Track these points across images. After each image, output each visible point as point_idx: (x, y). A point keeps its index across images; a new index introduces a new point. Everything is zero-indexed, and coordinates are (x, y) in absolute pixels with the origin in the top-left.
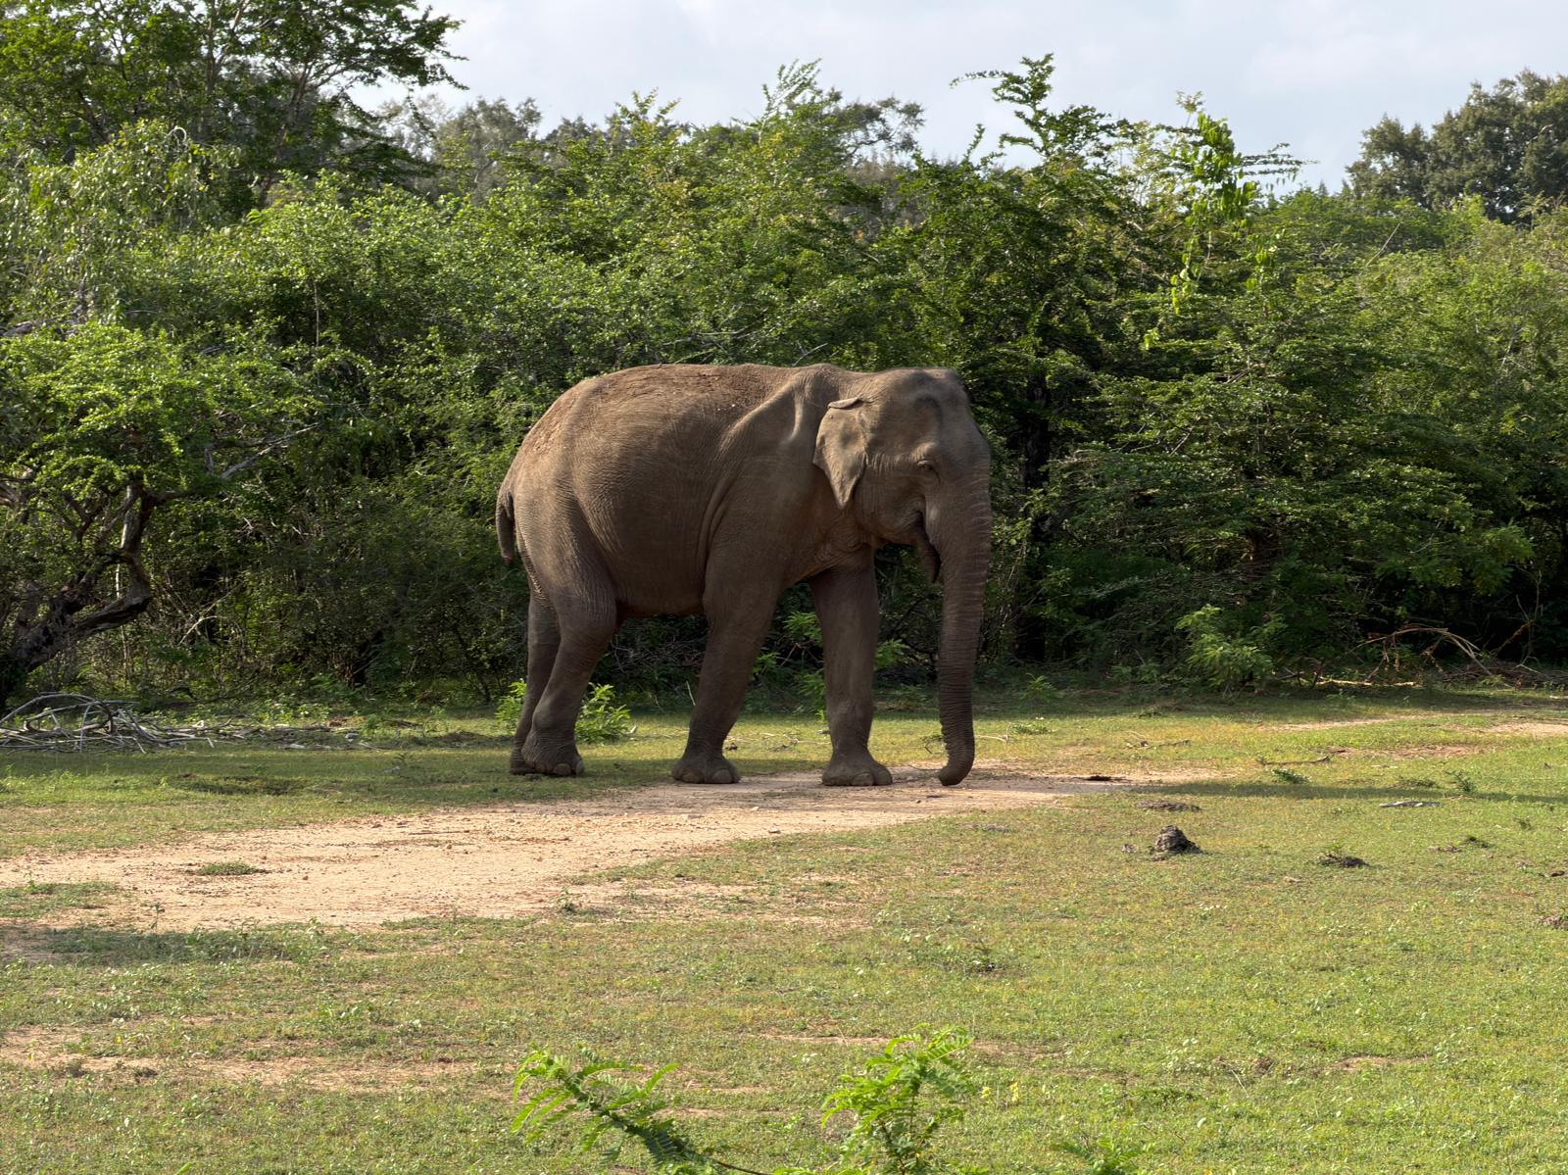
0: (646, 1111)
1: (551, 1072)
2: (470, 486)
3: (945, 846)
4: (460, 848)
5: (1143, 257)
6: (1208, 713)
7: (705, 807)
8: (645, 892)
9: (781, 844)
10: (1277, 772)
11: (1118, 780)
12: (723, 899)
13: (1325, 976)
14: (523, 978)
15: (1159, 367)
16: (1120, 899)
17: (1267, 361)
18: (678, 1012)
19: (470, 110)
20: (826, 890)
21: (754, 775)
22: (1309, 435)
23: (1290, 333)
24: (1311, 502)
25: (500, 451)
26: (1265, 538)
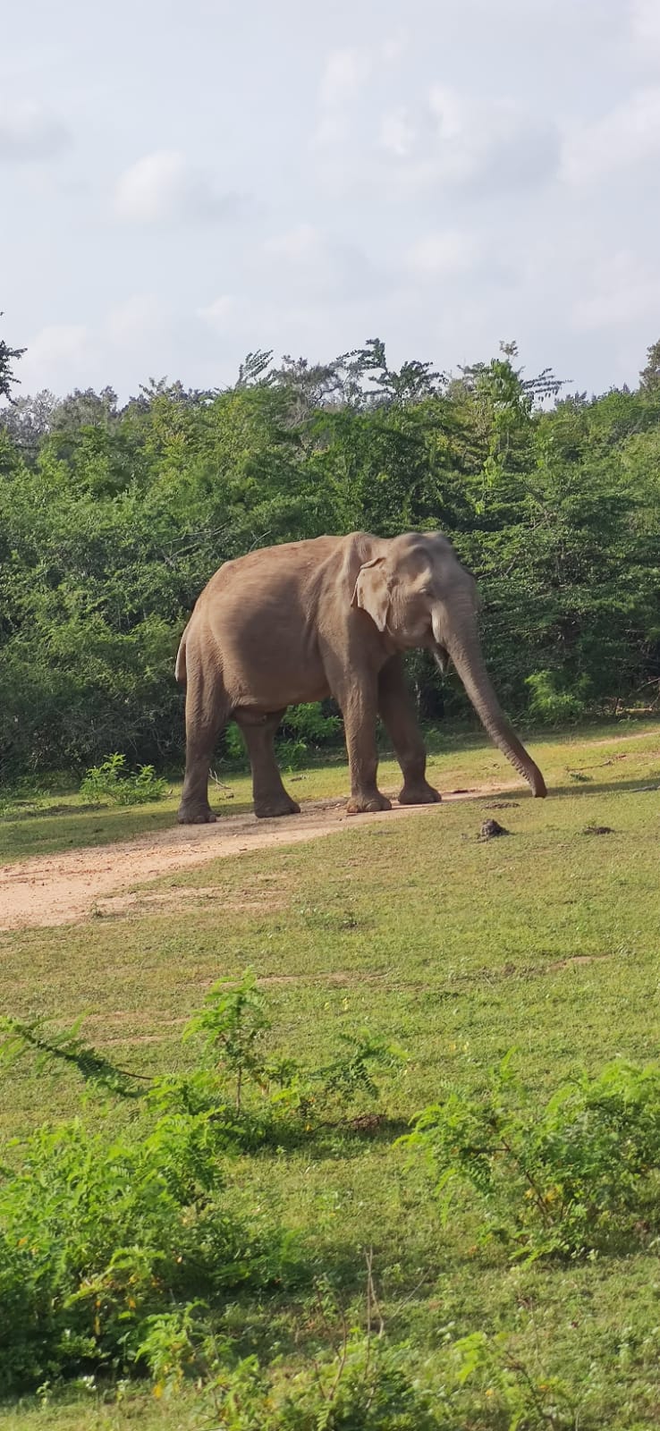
0: (76, 1044)
1: (11, 1027)
2: (51, 647)
3: (348, 846)
4: (41, 882)
5: (474, 454)
6: (540, 741)
7: (204, 838)
8: (150, 898)
9: (243, 858)
10: (572, 775)
11: (473, 791)
12: (199, 897)
13: (566, 907)
14: (58, 962)
15: (491, 523)
16: (450, 870)
17: (557, 512)
18: (151, 975)
19: (70, 398)
20: (265, 884)
21: (240, 813)
22: (591, 555)
23: (570, 492)
24: (596, 598)
25: (68, 623)
26: (570, 625)
